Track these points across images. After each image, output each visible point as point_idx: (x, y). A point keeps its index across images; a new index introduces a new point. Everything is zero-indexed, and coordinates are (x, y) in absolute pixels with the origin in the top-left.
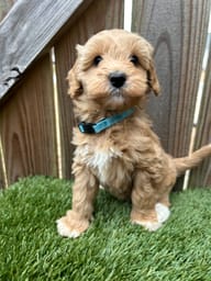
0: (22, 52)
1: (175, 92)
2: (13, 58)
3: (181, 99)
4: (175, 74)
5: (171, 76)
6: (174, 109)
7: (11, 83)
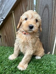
0: (4, 13)
1: (50, 24)
2: (1, 15)
3: (52, 26)
4: (50, 18)
5: (49, 19)
6: (50, 29)
7: (2, 22)
